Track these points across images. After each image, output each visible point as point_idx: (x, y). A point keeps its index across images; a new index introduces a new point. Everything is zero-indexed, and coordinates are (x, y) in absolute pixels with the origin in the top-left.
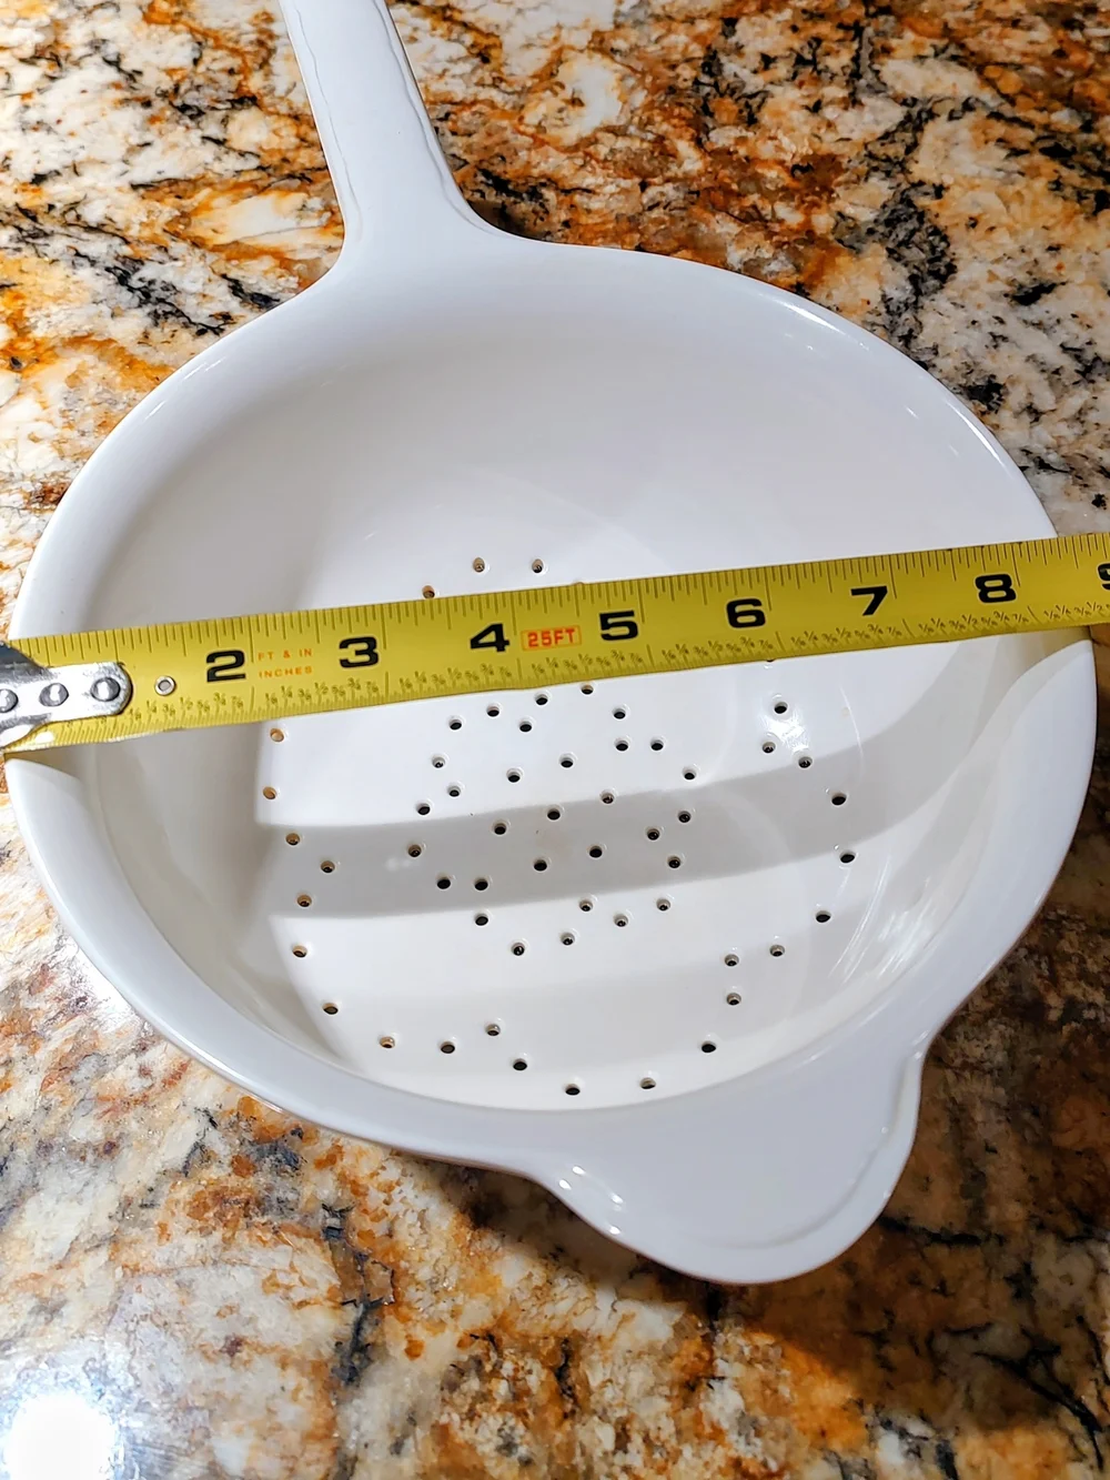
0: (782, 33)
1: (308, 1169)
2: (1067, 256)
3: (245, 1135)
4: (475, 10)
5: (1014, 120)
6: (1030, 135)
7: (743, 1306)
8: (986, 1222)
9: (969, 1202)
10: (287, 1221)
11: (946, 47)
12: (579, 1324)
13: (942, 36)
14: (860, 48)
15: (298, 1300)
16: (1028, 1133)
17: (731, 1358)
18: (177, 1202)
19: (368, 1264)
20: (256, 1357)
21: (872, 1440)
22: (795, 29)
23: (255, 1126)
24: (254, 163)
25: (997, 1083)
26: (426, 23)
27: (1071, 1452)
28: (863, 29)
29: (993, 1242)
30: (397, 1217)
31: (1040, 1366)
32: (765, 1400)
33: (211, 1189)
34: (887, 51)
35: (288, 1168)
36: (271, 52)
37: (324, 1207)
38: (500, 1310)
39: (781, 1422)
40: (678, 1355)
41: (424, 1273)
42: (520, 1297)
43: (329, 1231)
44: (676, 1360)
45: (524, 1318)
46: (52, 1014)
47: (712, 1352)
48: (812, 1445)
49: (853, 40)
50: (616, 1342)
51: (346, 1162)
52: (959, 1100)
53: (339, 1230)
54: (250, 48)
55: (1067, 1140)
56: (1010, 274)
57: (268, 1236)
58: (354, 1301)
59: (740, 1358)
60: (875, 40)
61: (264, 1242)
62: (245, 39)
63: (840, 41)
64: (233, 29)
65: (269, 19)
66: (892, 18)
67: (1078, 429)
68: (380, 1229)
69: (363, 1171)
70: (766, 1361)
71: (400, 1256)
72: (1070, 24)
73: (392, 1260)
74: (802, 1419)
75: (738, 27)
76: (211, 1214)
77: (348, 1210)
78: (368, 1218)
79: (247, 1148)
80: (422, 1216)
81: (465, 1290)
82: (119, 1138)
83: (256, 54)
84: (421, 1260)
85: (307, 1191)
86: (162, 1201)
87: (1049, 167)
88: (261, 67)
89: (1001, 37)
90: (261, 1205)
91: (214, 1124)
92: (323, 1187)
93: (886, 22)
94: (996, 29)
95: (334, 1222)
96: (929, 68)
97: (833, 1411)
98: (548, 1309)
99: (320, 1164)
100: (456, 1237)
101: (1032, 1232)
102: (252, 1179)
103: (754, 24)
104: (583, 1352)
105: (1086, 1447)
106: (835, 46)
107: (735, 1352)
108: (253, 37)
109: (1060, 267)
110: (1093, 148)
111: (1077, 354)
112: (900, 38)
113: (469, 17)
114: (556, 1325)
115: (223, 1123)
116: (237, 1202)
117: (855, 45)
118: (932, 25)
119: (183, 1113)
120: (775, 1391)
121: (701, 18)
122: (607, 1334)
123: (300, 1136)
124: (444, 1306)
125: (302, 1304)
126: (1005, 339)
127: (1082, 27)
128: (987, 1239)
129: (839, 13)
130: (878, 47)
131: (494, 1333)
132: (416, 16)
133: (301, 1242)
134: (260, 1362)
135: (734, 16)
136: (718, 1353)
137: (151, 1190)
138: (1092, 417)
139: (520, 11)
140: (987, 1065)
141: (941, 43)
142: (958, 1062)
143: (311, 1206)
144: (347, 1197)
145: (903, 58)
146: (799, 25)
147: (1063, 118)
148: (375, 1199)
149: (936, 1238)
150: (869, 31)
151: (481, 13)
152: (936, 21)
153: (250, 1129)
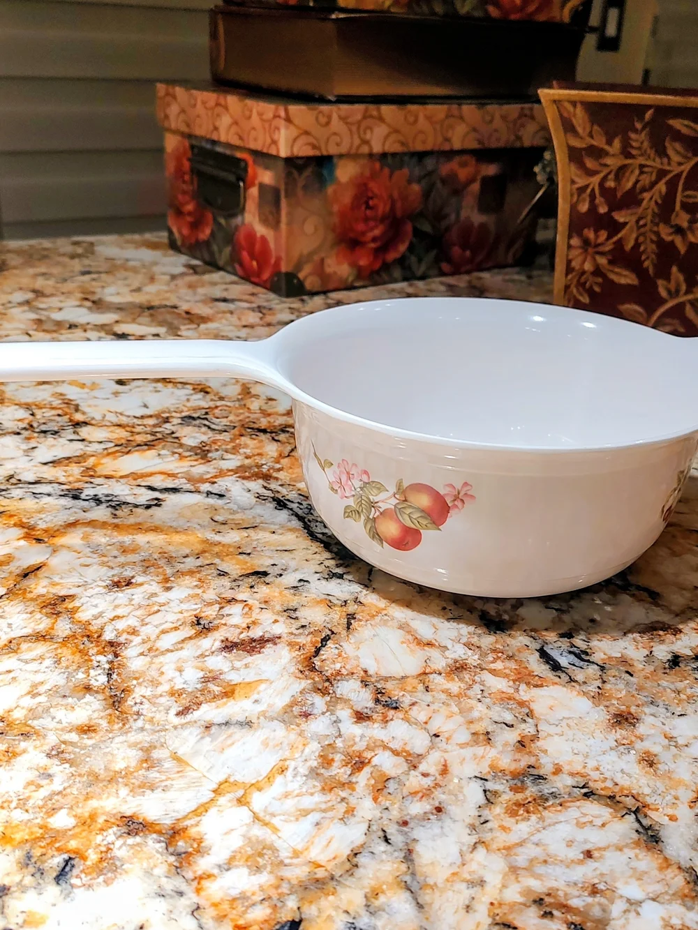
1: (551, 777)
3: (505, 778)
4: (183, 378)
10: (562, 799)
15: (600, 824)
18: (499, 815)
19: (618, 798)
20: (604, 853)
23: (507, 772)
24: (112, 445)
26: (159, 385)
30: (612, 777)
33: (511, 803)
35: (541, 781)
36: (77, 406)
37: (574, 787)
41: (647, 791)
43: (586, 795)
51: (566, 768)
53: (591, 792)
54: (61, 406)
57: (559, 808)
58: (626, 813)
61: (560, 811)
62: (55, 403)
64: (43, 401)
65: (62, 394)
68: (609, 784)
69: (578, 768)
71: (629, 790)
73: (627, 792)
76: (521, 812)
77: (587, 783)
78: (599, 783)
79: (512, 782)
81: (671, 788)
82: (440, 804)
83: (68, 407)
84: (640, 787)
85: (559, 785)
86: (491, 818)
88: (76, 411)
90: (544, 798)
91: (486, 780)
95: (585, 790)
99: (555, 774)
100: (647, 773)
102: (527, 792)
108: (59, 402)
113: (181, 380)
115: (489, 777)
116: (529, 802)
119: (464, 782)
123: (533, 767)
125: (603, 825)
133: (578, 803)
134: (607, 854)
137: (479, 816)
143: (568, 790)
144: (580, 779)
148: (595, 775)
153: (505, 775)
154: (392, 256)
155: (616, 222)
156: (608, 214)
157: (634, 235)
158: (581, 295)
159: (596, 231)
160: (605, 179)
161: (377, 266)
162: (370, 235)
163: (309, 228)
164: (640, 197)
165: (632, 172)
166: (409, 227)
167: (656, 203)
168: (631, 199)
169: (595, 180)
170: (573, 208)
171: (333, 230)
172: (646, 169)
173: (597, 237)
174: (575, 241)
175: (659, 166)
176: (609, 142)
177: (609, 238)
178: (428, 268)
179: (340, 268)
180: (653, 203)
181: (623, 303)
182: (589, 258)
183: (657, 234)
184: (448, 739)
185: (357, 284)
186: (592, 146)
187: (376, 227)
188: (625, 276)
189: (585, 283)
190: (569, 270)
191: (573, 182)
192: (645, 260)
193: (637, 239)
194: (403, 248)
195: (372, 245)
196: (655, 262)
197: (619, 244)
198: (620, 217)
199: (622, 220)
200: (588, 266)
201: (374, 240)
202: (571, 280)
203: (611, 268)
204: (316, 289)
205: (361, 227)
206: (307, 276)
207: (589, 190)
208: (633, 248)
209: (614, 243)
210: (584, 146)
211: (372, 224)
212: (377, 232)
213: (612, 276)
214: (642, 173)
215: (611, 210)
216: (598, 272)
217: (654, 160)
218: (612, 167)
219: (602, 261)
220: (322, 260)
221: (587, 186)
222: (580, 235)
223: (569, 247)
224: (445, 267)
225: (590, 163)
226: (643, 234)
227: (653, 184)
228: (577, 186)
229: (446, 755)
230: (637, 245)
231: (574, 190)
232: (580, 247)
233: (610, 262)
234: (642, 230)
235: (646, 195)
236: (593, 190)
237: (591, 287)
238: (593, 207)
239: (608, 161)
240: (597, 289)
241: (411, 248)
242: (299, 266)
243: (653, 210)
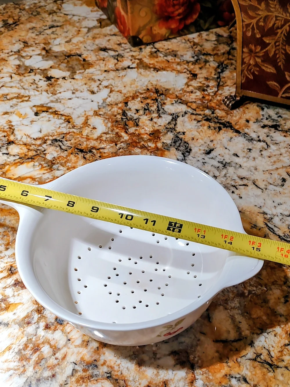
0: (139, 104)
1: (100, 367)
2: (215, 142)
3: (83, 364)
4: (63, 111)
5: (197, 114)
6: (201, 117)
7: (198, 365)
8: (242, 336)
9: (238, 333)
10: (98, 378)
11: (178, 100)
12: (166, 378)
13: (176, 98)
14: (158, 104)
16: (247, 317)
17: (199, 375)
18: (73, 382)
19: (119, 381)
21: (230, 381)
22: (142, 102)
23: (85, 362)
24: (18, 157)
25: (238, 310)
26: (52, 116)
27: (268, 371)
28: (158, 99)
29: (245, 339)
30: (122, 370)
31: (259, 358)
32: (207, 380)
33: (79, 377)
34: (164, 104)
35: (95, 368)
36: (14, 130)
37: (106, 373)
38: (149, 381)
39: (211, 383)
40: (188, 377)
41: (131, 379)
42: (152, 377)
43: (108, 377)
44: (188, 379)
45: (155, 381)
46: (31, 353)
47: (194, 375)
48: (219, 385)
49: (156, 102)
50: (175, 379)
51: (108, 363)
52: (232, 315)
53: (110, 376)
54: (7, 130)
55: (254, 316)
56: (204, 149)
57: (95, 382)
59: (200, 374)
60: (161, 102)
61: (95, 383)
62: (5, 128)
63: (153, 103)
64: (2, 126)
65: (10, 122)
66: (164, 96)
67: (225, 178)
68: (119, 373)
69: (112, 364)
70: (206, 373)
71: (125, 377)
72: (204, 90)
73: (123, 378)
74: (215, 381)
75: (128, 104)
76: (81, 382)
77: (111, 372)
78: (116, 372)
79: (85, 367)
80: (127, 368)
81: (141, 379)
82: (55, 373)
83: (10, 131)
84: (129, 376)
85: (101, 371)
86: (69, 382)
87: (207, 123)
88: (12, 134)
89: (189, 96)
90: (92, 376)
91: (76, 364)
92: (105, 369)
93: (163, 97)
94: (188, 94)
95: (109, 375)
96: (175, 106)
97: (221, 378)
98: (159, 377)
99: (102, 365)
100: (136, 370)
101: (252, 335)
102: (88, 372)
103: (132, 103)
104: (168, 383)
105: (270, 369)
106: (152, 105)
107: (199, 373)
108: (8, 127)
109: (214, 145)
110: (215, 117)
111: (222, 163)
112: (167, 100)
113: (62, 113)
114: (161, 380)
115: (78, 363)
116: (86, 377)
117: (157, 104)
118: (173, 96)
119: (68, 364)
120: (209, 378)
121: (119, 103)
122: (172, 378)
123: (96, 361)
124: (137, 384)
126: (205, 163)
127: (207, 91)
128: (243, 338)
129: (151, 97)
130: (162, 103)
131: (149, 385)
132: (48, 115)
133: (103, 381)
135: (127, 102)
136: (196, 375)
137: (66, 381)
138: (228, 175)
139: (74, 109)
140: (236, 307)
141: (176, 100)
142: (230, 308)
143: (103, 374)
144: (110, 369)
145: (169, 105)
146: (143, 101)
147: (207, 112)
148: (116, 368)
149: (233, 341)
150: (159, 100)
151: (64, 111)
152: (174, 95)
153: (84, 363)
154: (189, 22)
155: (265, 42)
156: (261, 38)
157: (274, 50)
158: (250, 75)
159: (255, 46)
160: (258, 21)
161: (182, 26)
162: (177, 13)
163: (143, 14)
164: (276, 31)
165: (272, 19)
166: (198, 7)
167: (284, 34)
168: (272, 32)
169: (254, 21)
170: (244, 33)
171: (156, 13)
172: (278, 18)
173: (256, 49)
174: (245, 50)
175: (285, 17)
176: (260, 4)
177: (261, 50)
178: (211, 25)
179: (161, 30)
180: (282, 35)
181: (269, 81)
182: (252, 58)
183: (285, 50)
184: (72, 342)
185: (170, 37)
186: (251, 5)
187: (180, 8)
188: (270, 68)
189: (251, 70)
190: (243, 63)
191: (243, 21)
192: (279, 62)
193: (275, 52)
194: (195, 17)
195: (178, 17)
196: (284, 63)
197: (267, 53)
198: (267, 40)
199: (268, 42)
200: (252, 62)
201: (179, 15)
202: (244, 67)
203: (263, 64)
204: (149, 42)
205: (171, 9)
206: (144, 36)
207: (251, 26)
208: (273, 56)
209: (264, 52)
210: (247, 4)
211: (177, 7)
212: (180, 11)
213: (264, 68)
214: (276, 20)
215: (262, 36)
216: (256, 65)
217: (283, 15)
218: (262, 16)
219: (259, 60)
220: (151, 28)
221: (250, 24)
222: (248, 47)
223: (243, 52)
224: (220, 23)
225: (251, 13)
226: (278, 49)
227: (282, 26)
228: (245, 23)
229: (68, 350)
230: (275, 54)
231: (244, 25)
232: (248, 53)
233: (262, 61)
234: (277, 47)
235: (279, 31)
236: (253, 25)
237: (254, 72)
238: (253, 34)
239: (260, 13)
240: (257, 73)
241: (200, 17)
242: (139, 32)
243: (283, 38)
